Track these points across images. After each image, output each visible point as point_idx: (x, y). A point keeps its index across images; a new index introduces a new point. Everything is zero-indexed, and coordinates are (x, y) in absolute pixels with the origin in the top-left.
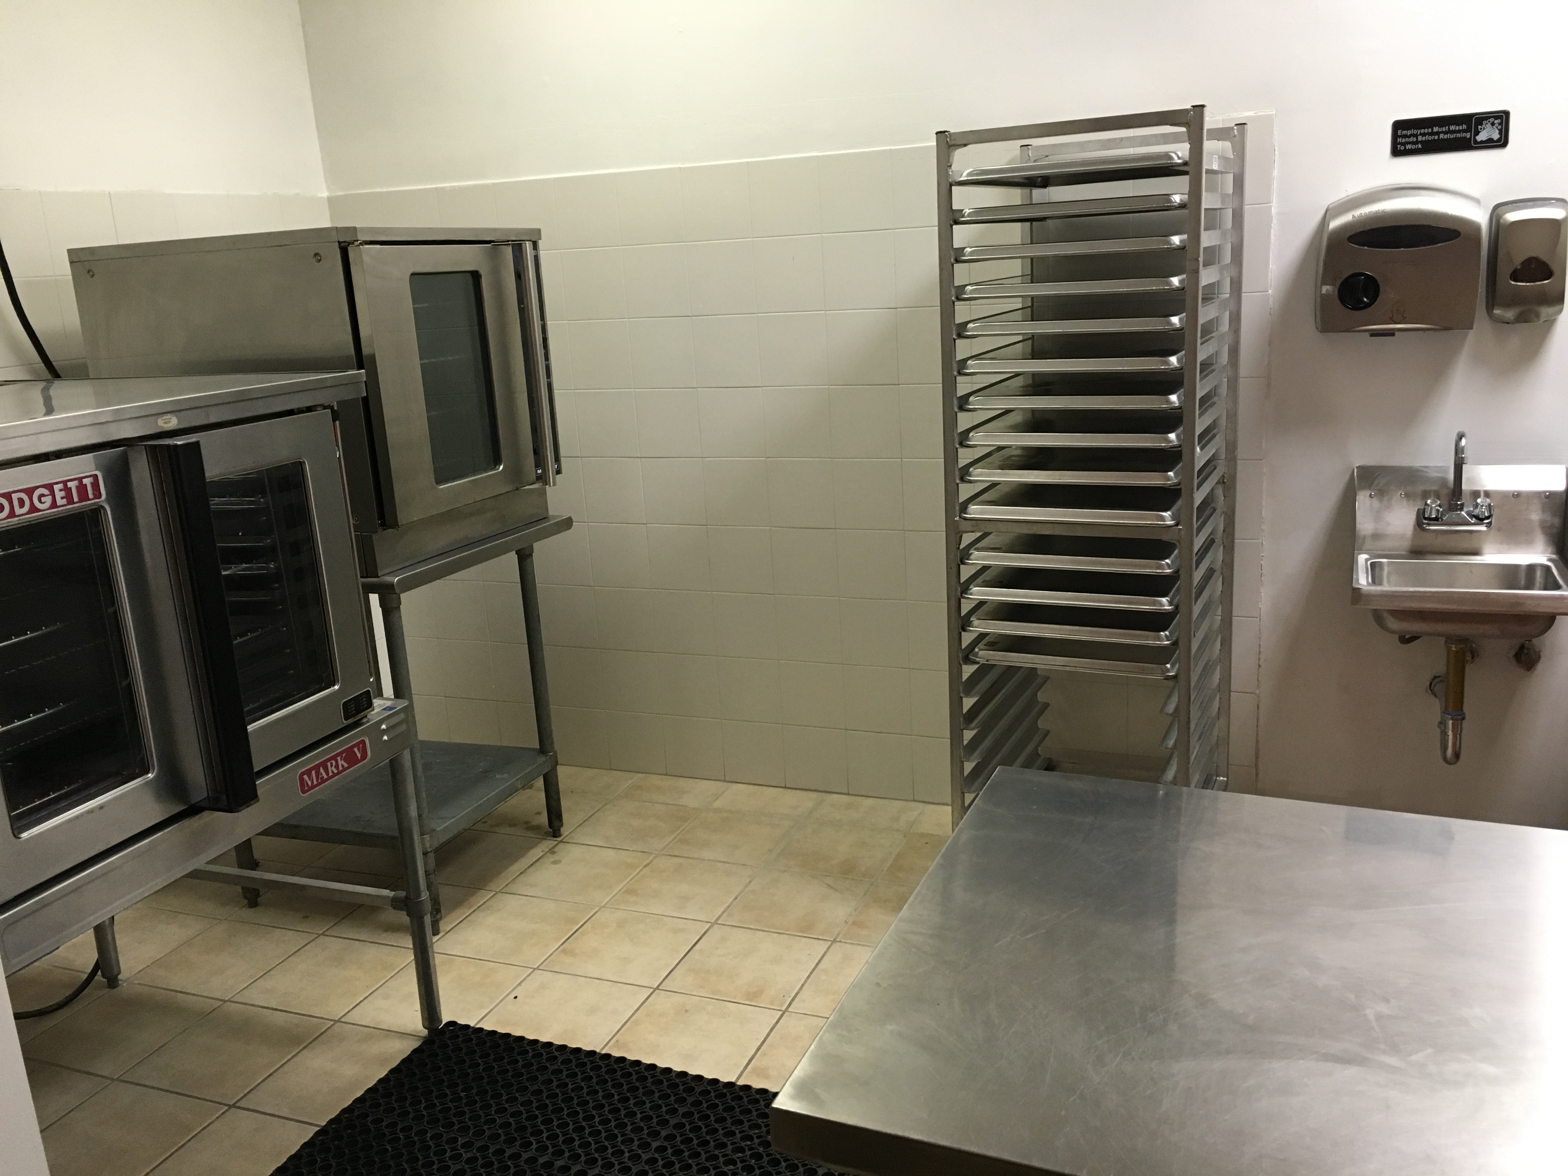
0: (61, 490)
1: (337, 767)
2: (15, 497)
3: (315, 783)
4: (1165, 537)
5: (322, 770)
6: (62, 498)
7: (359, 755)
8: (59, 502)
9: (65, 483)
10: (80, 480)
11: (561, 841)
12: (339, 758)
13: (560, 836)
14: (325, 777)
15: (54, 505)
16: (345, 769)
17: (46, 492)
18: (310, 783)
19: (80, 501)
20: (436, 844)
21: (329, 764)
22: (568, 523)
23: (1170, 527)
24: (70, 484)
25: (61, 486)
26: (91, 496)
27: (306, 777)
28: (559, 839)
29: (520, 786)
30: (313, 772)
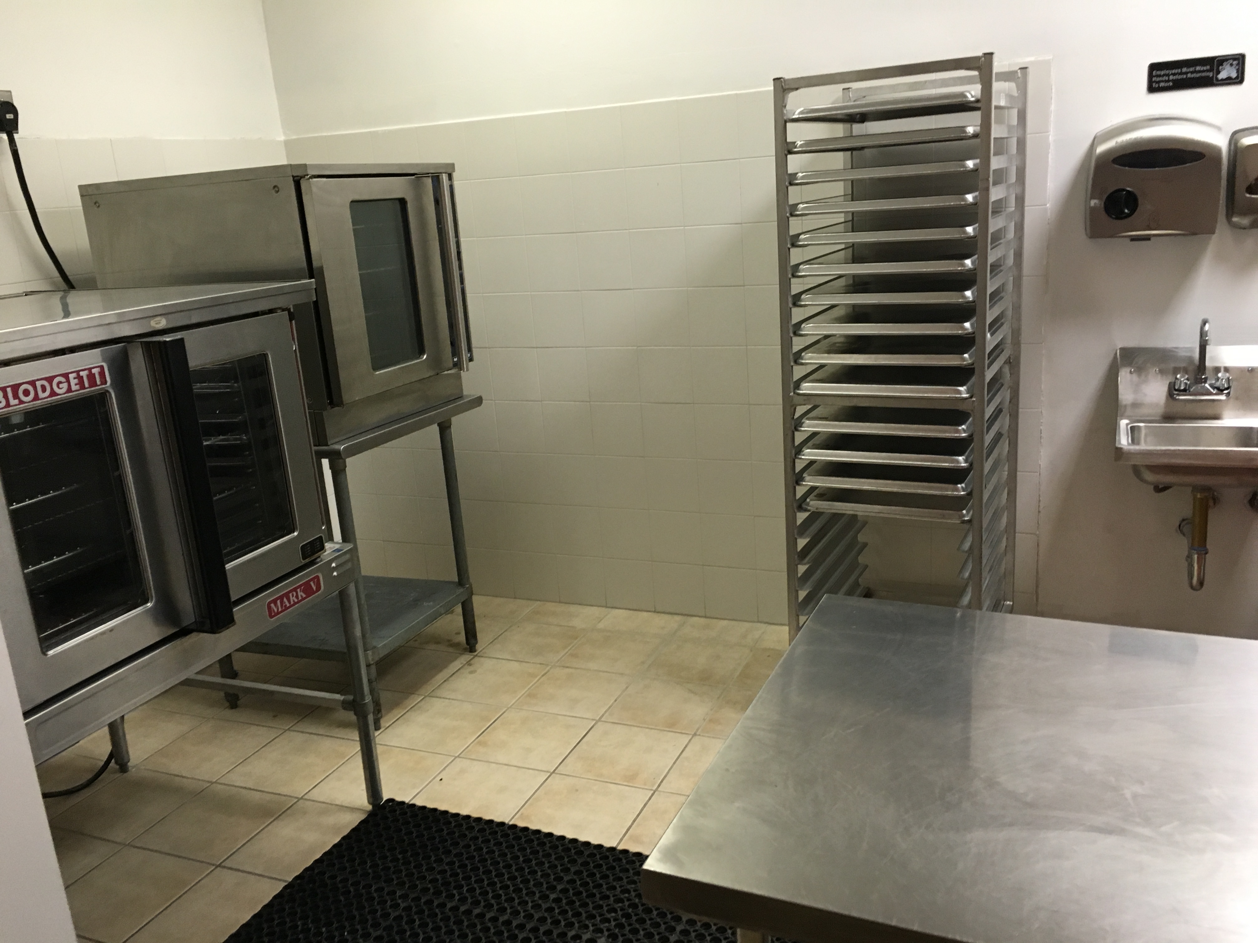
0: (75, 378)
1: (297, 597)
2: (38, 384)
3: (280, 610)
4: (962, 407)
5: (285, 600)
6: (76, 385)
7: (315, 588)
8: (74, 387)
9: (78, 372)
10: (90, 369)
11: (476, 655)
12: (299, 590)
13: (475, 651)
14: (288, 605)
15: (69, 390)
16: (303, 599)
17: (63, 380)
18: (276, 610)
19: (90, 386)
20: (377, 659)
21: (291, 595)
22: (478, 401)
23: (966, 399)
24: (82, 373)
25: (74, 375)
26: (98, 382)
27: (272, 605)
28: (475, 654)
29: (443, 612)
30: (279, 602)
